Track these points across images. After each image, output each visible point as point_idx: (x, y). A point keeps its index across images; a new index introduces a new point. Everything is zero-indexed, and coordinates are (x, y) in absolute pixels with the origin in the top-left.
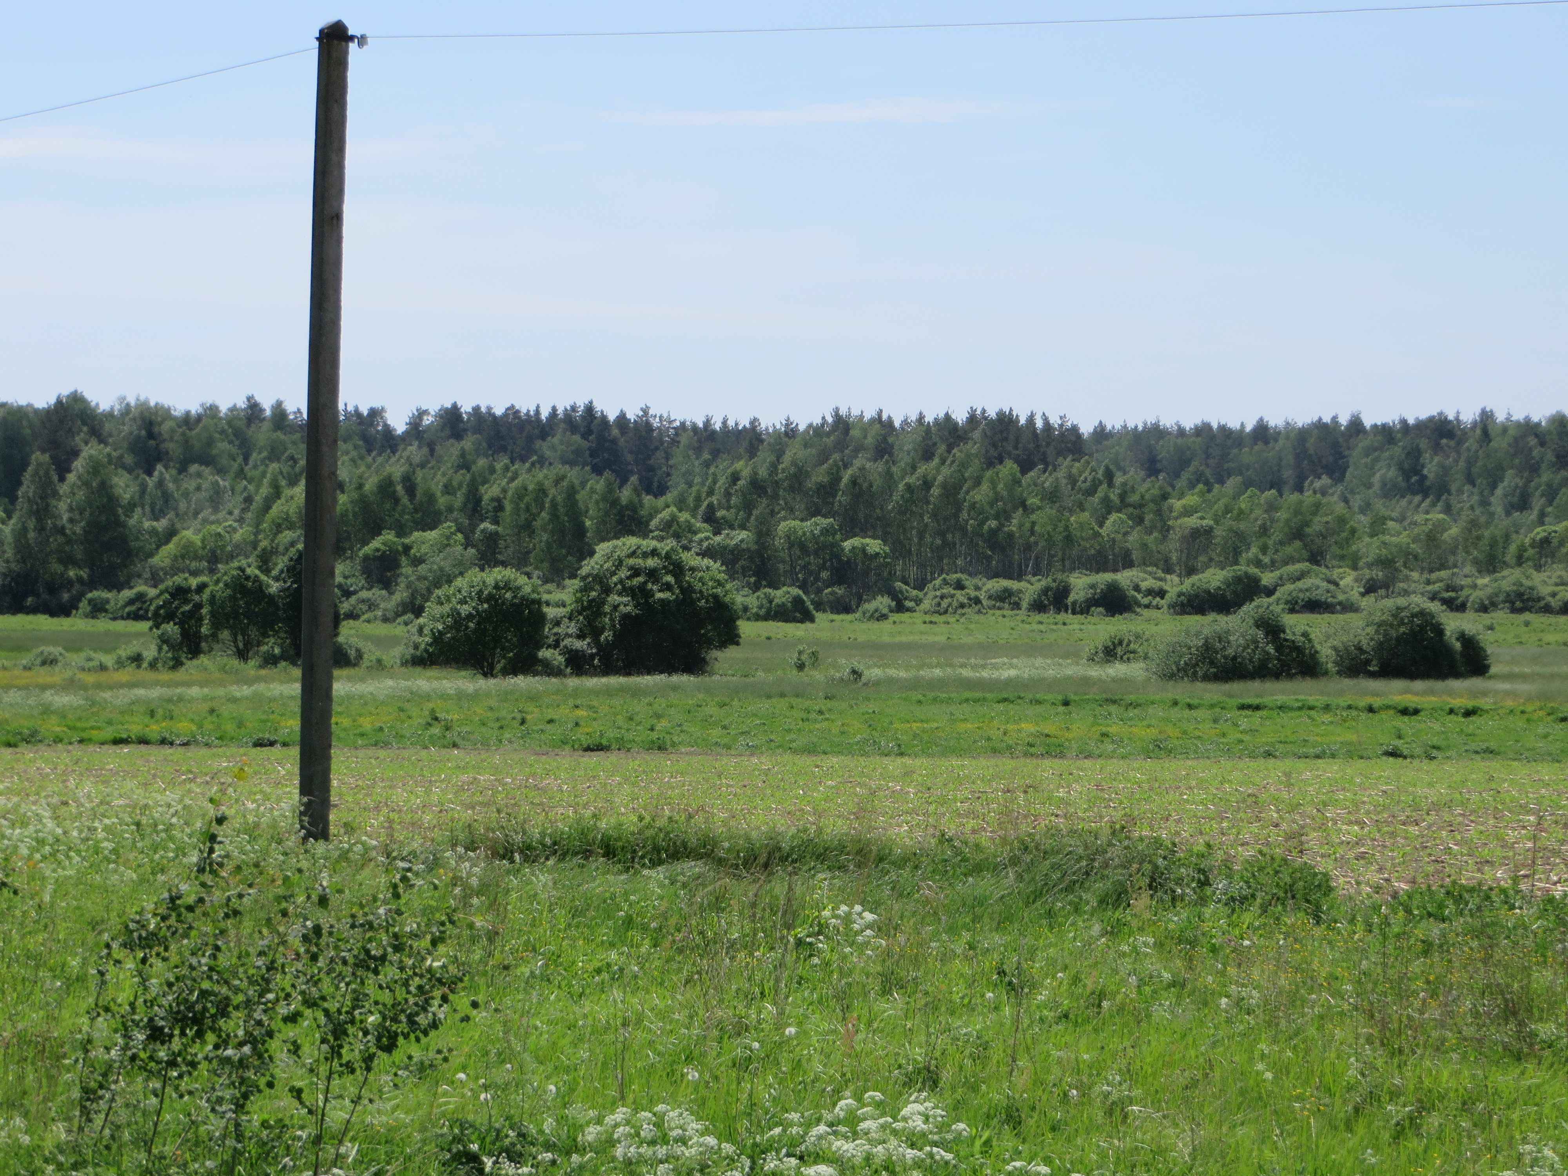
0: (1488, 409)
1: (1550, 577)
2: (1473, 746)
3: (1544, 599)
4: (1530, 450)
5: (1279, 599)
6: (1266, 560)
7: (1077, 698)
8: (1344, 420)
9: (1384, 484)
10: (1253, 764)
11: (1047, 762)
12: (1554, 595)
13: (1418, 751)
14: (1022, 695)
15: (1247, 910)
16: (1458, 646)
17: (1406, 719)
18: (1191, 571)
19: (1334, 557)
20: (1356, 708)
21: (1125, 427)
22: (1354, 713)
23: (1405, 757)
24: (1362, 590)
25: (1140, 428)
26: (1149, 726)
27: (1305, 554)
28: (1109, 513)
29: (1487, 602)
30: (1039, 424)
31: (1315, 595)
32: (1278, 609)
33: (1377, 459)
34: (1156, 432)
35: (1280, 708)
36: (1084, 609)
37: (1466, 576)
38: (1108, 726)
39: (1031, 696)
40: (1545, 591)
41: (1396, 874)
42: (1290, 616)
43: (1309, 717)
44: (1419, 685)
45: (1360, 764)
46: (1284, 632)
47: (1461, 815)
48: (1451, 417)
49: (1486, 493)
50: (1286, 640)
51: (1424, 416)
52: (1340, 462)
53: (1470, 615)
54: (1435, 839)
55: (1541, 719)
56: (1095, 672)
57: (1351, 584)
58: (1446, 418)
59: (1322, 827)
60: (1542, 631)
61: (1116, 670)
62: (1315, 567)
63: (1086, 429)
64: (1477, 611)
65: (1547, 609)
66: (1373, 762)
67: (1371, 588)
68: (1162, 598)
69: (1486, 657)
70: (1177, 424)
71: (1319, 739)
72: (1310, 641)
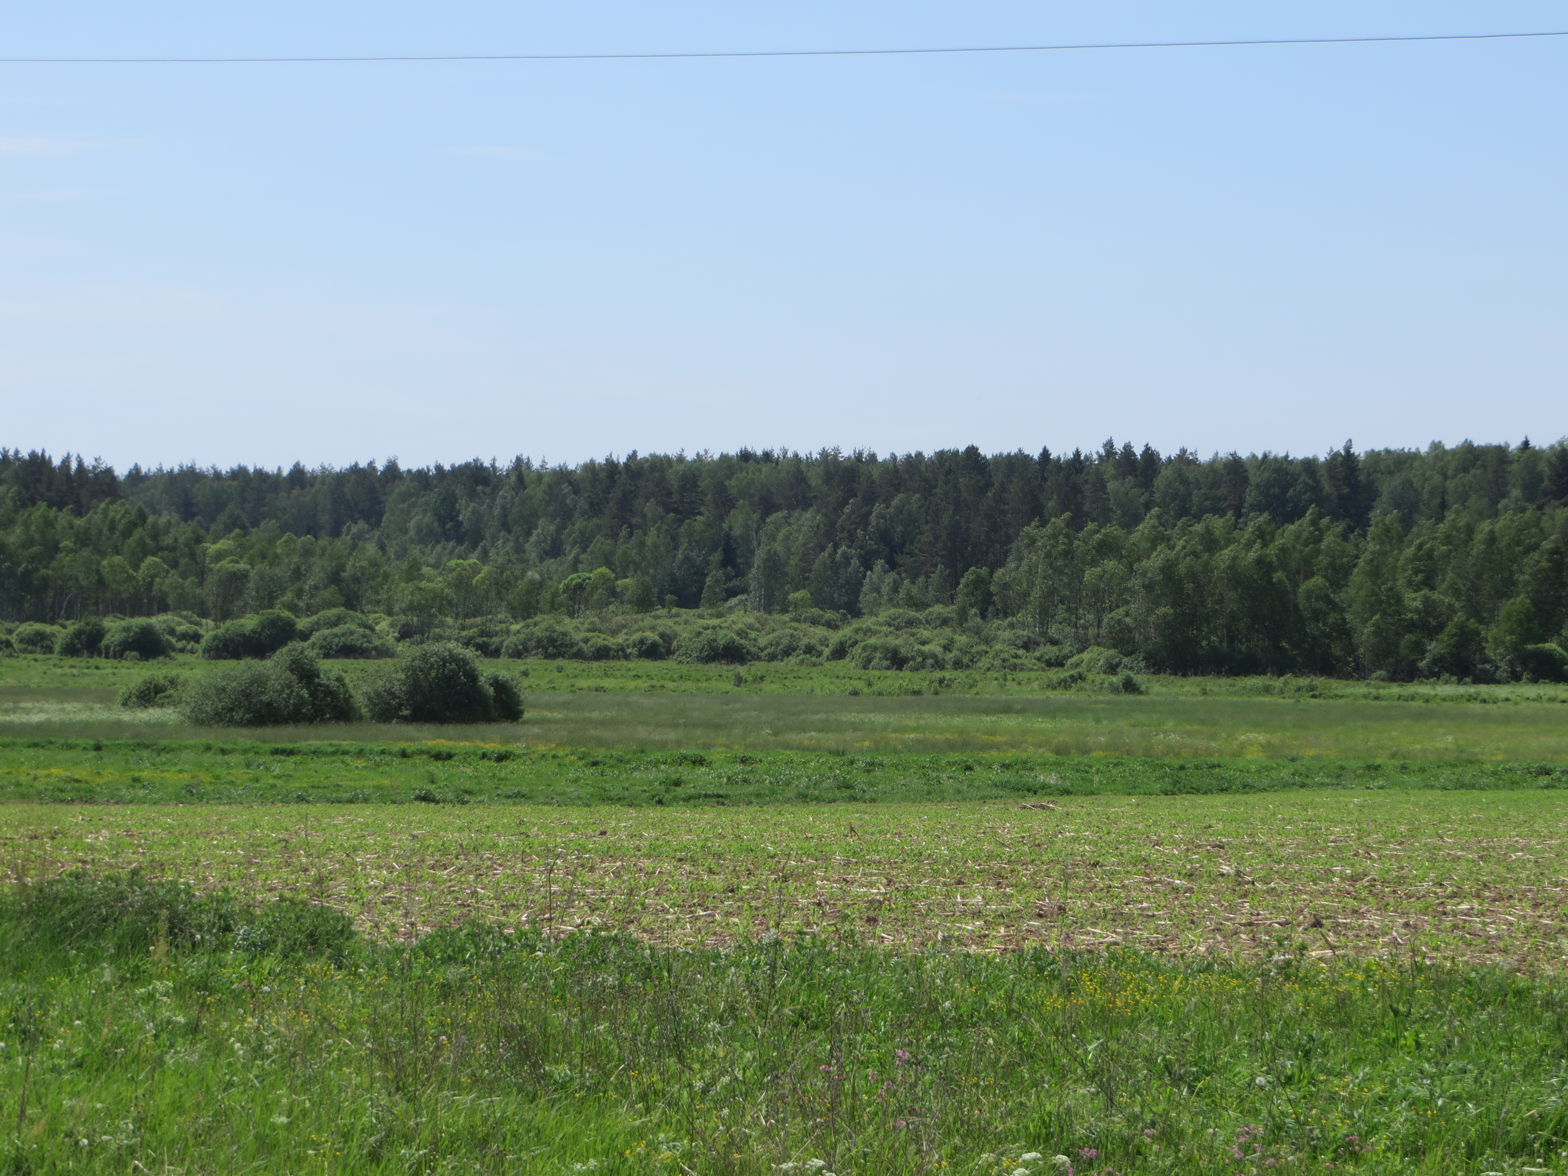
0: (524, 457)
1: (583, 624)
2: (505, 790)
3: (576, 644)
4: (565, 497)
5: (314, 644)
6: (301, 604)
7: (109, 743)
8: (380, 466)
9: (419, 529)
10: (285, 809)
11: (77, 808)
12: (586, 641)
13: (450, 796)
14: (53, 740)
15: (268, 955)
16: (491, 691)
17: (439, 764)
18: (226, 615)
19: (369, 602)
20: (390, 753)
21: (160, 470)
22: (388, 758)
23: (438, 802)
24: (396, 635)
25: (176, 470)
26: (181, 771)
27: (342, 600)
28: (145, 556)
29: (520, 647)
30: (74, 465)
31: (349, 640)
32: (311, 653)
33: (414, 505)
34: (190, 475)
35: (314, 753)
36: (119, 653)
37: (501, 622)
38: (140, 770)
39: (62, 741)
40: (578, 637)
41: (423, 919)
42: (326, 661)
43: (343, 762)
44: (450, 729)
45: (392, 808)
46: (318, 677)
47: (489, 859)
48: (487, 464)
49: (521, 540)
50: (320, 685)
51: (459, 461)
52: (377, 507)
53: (503, 660)
54: (462, 883)
55: (572, 764)
56: (127, 716)
57: (387, 628)
58: (482, 464)
59: (351, 872)
60: (575, 677)
61: (152, 714)
62: (352, 612)
63: (121, 471)
64: (511, 656)
65: (579, 655)
66: (406, 806)
67: (405, 634)
68: (198, 642)
69: (519, 703)
70: (213, 467)
71: (352, 784)
72: (344, 685)
